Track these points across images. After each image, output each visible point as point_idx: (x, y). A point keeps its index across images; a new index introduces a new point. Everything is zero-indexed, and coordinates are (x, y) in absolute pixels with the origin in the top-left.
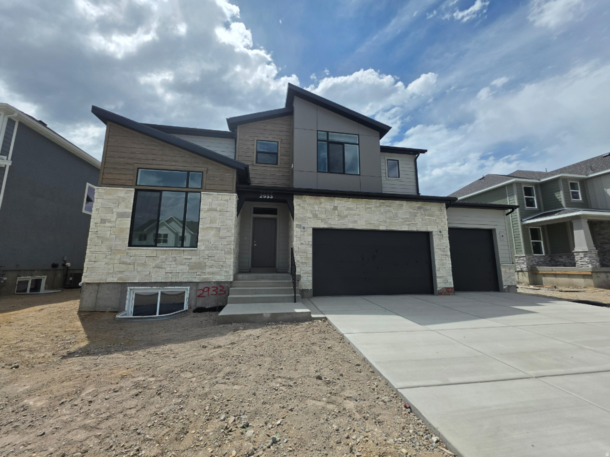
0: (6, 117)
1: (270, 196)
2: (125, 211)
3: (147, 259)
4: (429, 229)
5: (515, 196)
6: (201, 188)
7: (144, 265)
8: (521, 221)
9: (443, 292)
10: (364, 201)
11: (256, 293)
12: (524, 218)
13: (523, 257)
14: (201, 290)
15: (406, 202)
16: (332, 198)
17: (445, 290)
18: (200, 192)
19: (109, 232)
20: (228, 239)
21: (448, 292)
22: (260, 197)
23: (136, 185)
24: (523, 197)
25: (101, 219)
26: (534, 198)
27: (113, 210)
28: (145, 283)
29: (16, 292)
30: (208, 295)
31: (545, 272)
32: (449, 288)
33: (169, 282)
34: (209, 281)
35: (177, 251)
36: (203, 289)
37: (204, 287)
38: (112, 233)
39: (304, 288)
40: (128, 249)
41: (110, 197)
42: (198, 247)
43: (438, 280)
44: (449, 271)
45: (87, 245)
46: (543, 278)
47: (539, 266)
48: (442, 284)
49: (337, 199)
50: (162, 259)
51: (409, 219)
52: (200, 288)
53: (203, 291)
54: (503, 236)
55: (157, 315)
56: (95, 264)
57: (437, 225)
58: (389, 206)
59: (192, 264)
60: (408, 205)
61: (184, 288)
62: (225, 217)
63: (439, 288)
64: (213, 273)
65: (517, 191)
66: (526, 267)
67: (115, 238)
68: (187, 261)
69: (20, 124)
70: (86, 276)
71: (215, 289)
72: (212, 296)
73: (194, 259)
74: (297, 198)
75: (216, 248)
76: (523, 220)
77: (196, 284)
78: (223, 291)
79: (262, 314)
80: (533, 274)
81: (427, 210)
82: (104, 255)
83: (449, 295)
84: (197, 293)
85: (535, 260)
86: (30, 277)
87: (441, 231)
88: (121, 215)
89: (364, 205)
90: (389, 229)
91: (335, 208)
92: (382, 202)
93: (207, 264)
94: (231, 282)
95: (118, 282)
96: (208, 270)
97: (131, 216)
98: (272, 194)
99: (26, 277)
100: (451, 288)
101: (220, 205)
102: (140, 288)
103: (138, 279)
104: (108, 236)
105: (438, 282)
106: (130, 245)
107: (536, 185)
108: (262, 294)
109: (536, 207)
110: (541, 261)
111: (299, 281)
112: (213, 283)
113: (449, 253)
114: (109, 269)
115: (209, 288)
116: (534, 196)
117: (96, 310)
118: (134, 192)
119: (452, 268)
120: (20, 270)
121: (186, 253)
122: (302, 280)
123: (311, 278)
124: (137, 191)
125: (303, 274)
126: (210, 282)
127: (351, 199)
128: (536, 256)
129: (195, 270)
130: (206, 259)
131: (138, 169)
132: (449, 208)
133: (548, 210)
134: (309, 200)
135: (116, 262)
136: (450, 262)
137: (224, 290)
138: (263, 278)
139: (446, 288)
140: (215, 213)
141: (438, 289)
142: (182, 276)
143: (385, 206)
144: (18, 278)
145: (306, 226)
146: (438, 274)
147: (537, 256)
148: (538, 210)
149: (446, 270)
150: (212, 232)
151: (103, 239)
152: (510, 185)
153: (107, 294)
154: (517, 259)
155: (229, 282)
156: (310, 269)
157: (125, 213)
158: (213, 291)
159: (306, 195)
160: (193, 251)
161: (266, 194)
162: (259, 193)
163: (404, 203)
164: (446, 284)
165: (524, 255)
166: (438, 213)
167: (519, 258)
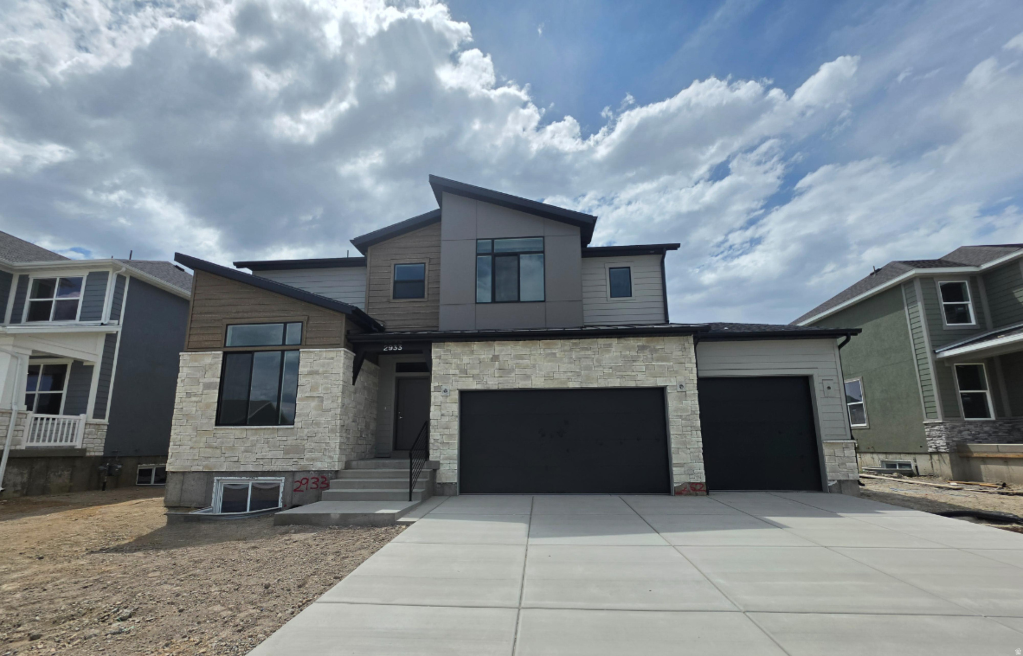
0: (114, 274)
1: (398, 347)
2: (212, 381)
3: (236, 440)
4: (660, 383)
5: (920, 306)
6: (300, 344)
7: (232, 448)
8: (934, 352)
9: (684, 490)
10: (542, 343)
11: (364, 488)
12: (939, 346)
13: (939, 424)
14: (298, 481)
15: (616, 339)
16: (490, 342)
17: (688, 487)
18: (299, 350)
19: (195, 409)
20: (333, 412)
21: (694, 490)
22: (385, 350)
23: (225, 346)
24: (938, 304)
25: (187, 393)
26: (967, 305)
27: (199, 380)
28: (234, 472)
29: (138, 483)
30: (307, 489)
31: (984, 455)
32: (697, 484)
33: (260, 471)
34: (308, 469)
35: (269, 431)
36: (300, 480)
37: (302, 478)
38: (198, 409)
39: (444, 481)
40: (215, 429)
41: (196, 364)
42: (295, 424)
43: (675, 470)
44: (697, 454)
45: (171, 425)
46: (982, 467)
47: (980, 442)
48: (683, 476)
49: (498, 344)
50: (253, 440)
51: (622, 367)
52: (297, 480)
53: (301, 483)
54: (829, 388)
55: (248, 511)
56: (181, 448)
57: (676, 375)
58: (587, 349)
59: (287, 447)
60: (621, 345)
61: (278, 478)
62: (330, 381)
63: (676, 483)
64: (313, 459)
65: (923, 294)
66: (945, 444)
67: (200, 416)
68: (281, 443)
69: (133, 279)
70: (170, 464)
71: (316, 480)
72: (311, 490)
73: (291, 441)
74: (437, 348)
75: (318, 424)
76: (937, 351)
77: (292, 473)
78: (325, 484)
79: (328, 515)
80: (961, 457)
81: (656, 351)
82: (189, 438)
83: (697, 495)
84: (293, 486)
85: (969, 430)
86: (154, 464)
87: (683, 384)
88: (208, 386)
89: (542, 350)
90: (584, 386)
91: (495, 358)
92: (575, 343)
93: (307, 446)
94: (337, 472)
95: (204, 470)
96: (308, 455)
97: (218, 387)
98: (400, 344)
99: (148, 465)
100: (700, 483)
101: (323, 366)
102: (228, 478)
103: (225, 467)
104: (194, 413)
105: (674, 473)
106: (217, 424)
107: (972, 277)
108: (373, 488)
109: (974, 322)
110: (986, 432)
111: (438, 471)
112: (313, 472)
113: (698, 423)
114: (194, 455)
115: (308, 480)
116: (969, 301)
117: (181, 506)
118: (222, 356)
119: (703, 448)
120: (140, 457)
121: (280, 433)
122: (442, 468)
123: (455, 466)
124: (225, 354)
125: (444, 459)
126: (309, 471)
127: (521, 342)
128: (970, 423)
129: (291, 455)
130: (304, 439)
131: (227, 325)
132: (700, 344)
133: (1003, 325)
134: (454, 348)
135: (202, 445)
136: (701, 439)
137: (327, 482)
138: (384, 466)
139: (690, 483)
140: (317, 377)
141: (675, 485)
142: (275, 463)
143: (578, 350)
144: (139, 465)
145: (449, 387)
146: (675, 459)
147: (975, 422)
148: (979, 327)
149: (691, 452)
150: (313, 404)
151: (188, 416)
152: (909, 282)
153: (193, 486)
154: (928, 429)
155: (333, 471)
156: (454, 451)
157: (212, 383)
158: (313, 483)
159: (449, 341)
160: (289, 431)
161: (393, 344)
162: (383, 345)
163: (614, 341)
164: (691, 476)
165: (941, 421)
166: (677, 353)
167: (932, 427)
